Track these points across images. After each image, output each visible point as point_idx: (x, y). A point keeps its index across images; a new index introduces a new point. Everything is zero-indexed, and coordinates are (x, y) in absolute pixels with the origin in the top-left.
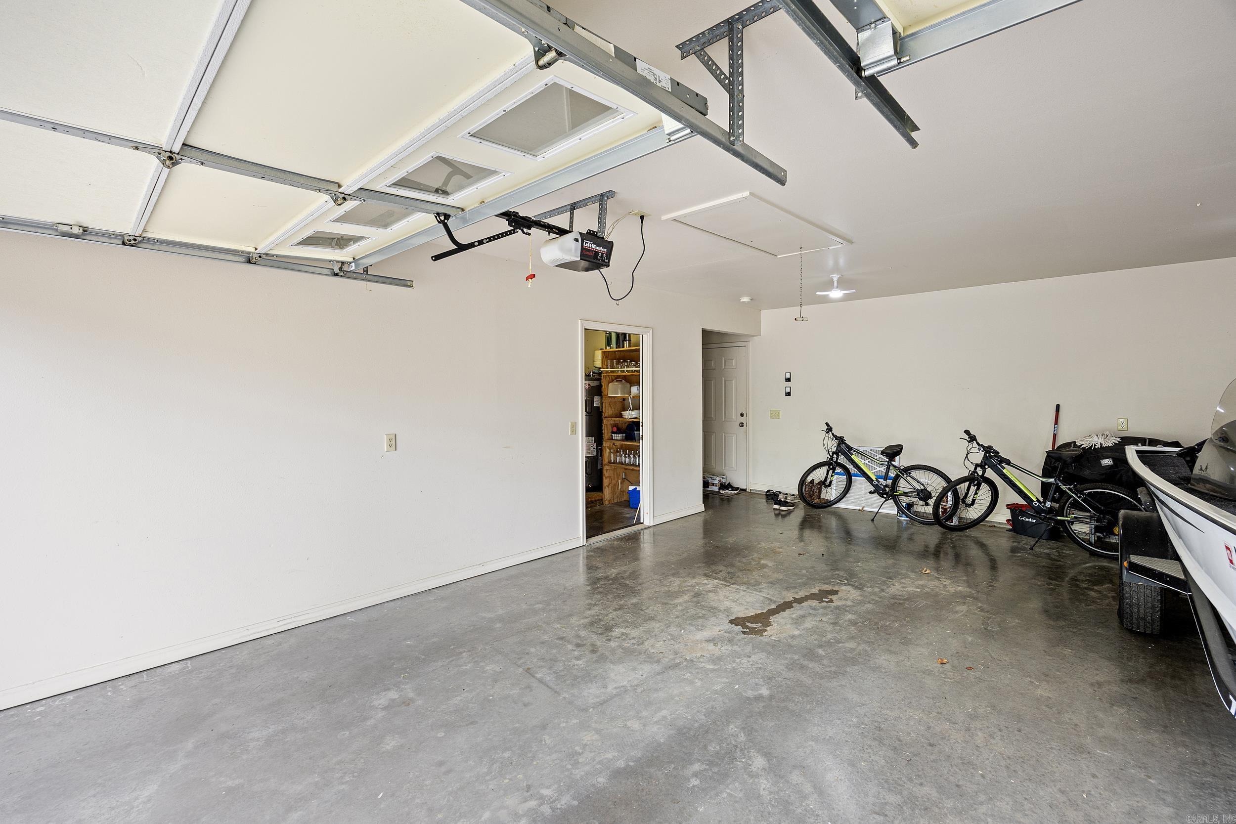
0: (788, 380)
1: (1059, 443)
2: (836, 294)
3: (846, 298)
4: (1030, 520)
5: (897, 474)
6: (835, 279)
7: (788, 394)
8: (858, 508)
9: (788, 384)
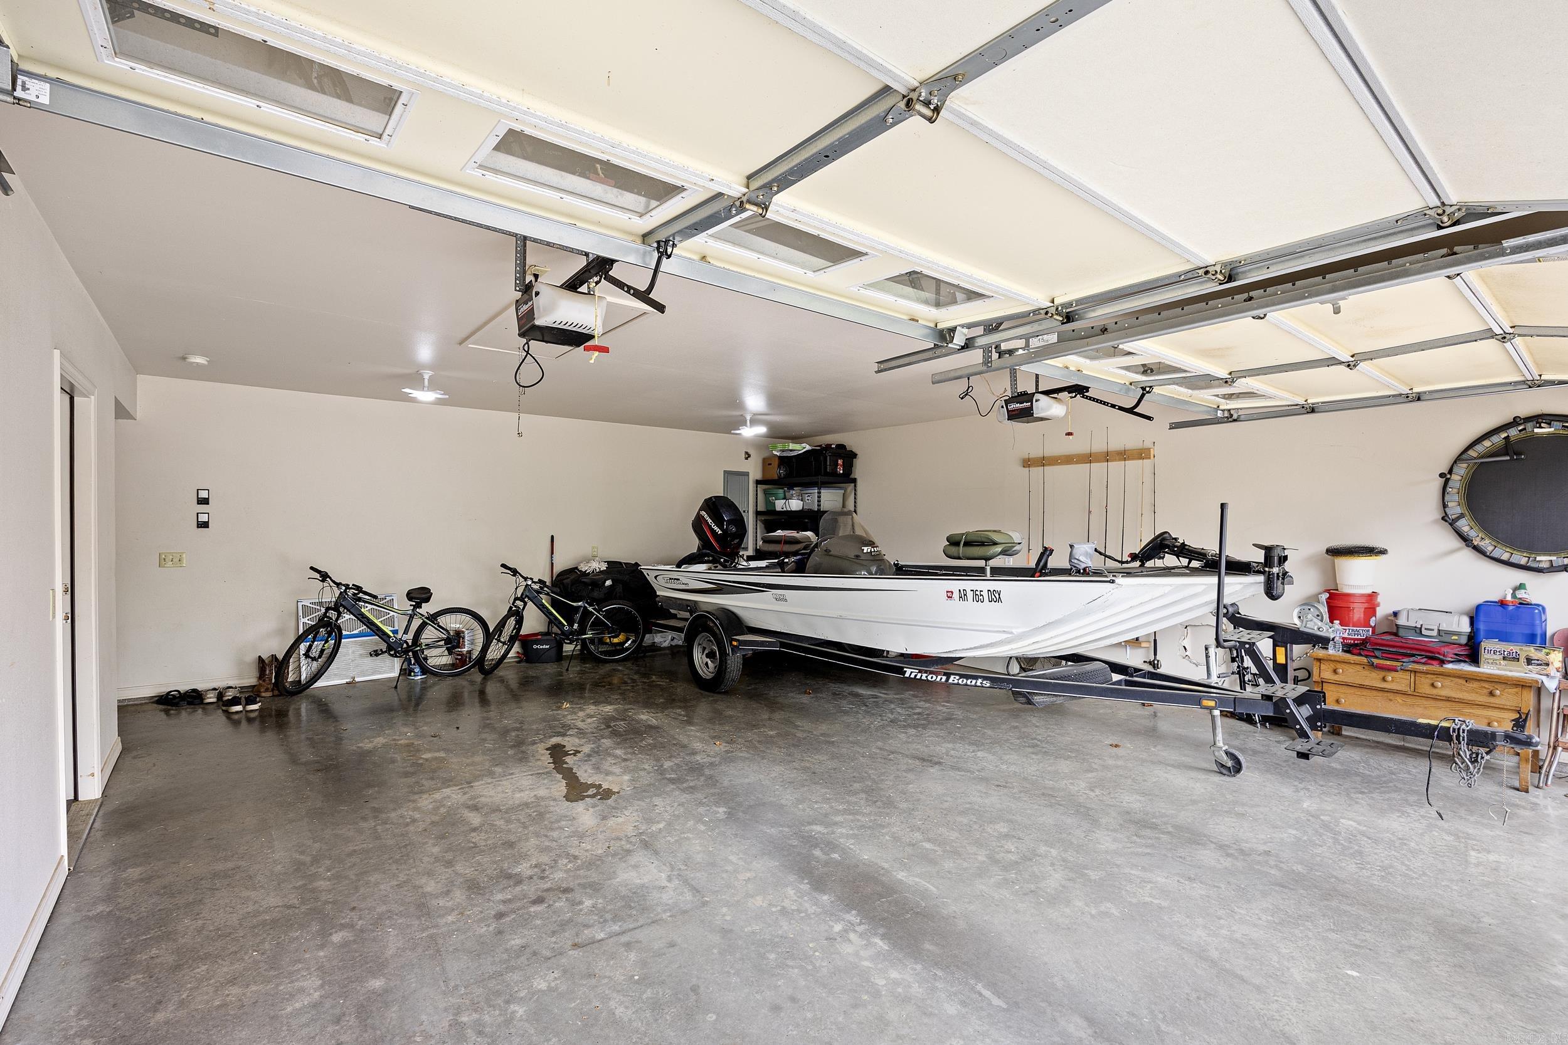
0: (204, 501)
1: (558, 569)
2: (427, 396)
3: (439, 402)
4: (544, 647)
5: (424, 622)
6: (426, 377)
7: (204, 525)
8: (344, 681)
9: (203, 508)
